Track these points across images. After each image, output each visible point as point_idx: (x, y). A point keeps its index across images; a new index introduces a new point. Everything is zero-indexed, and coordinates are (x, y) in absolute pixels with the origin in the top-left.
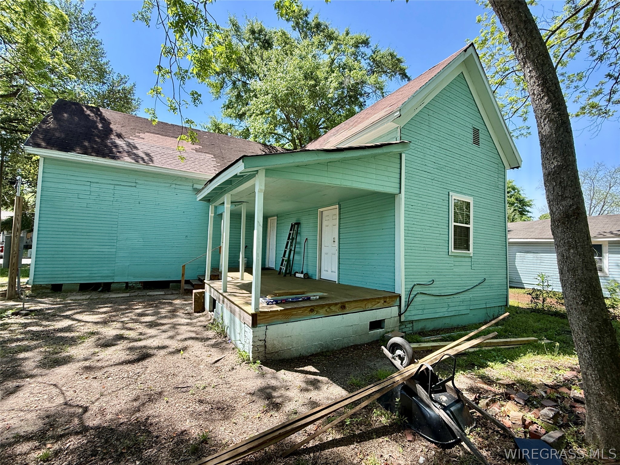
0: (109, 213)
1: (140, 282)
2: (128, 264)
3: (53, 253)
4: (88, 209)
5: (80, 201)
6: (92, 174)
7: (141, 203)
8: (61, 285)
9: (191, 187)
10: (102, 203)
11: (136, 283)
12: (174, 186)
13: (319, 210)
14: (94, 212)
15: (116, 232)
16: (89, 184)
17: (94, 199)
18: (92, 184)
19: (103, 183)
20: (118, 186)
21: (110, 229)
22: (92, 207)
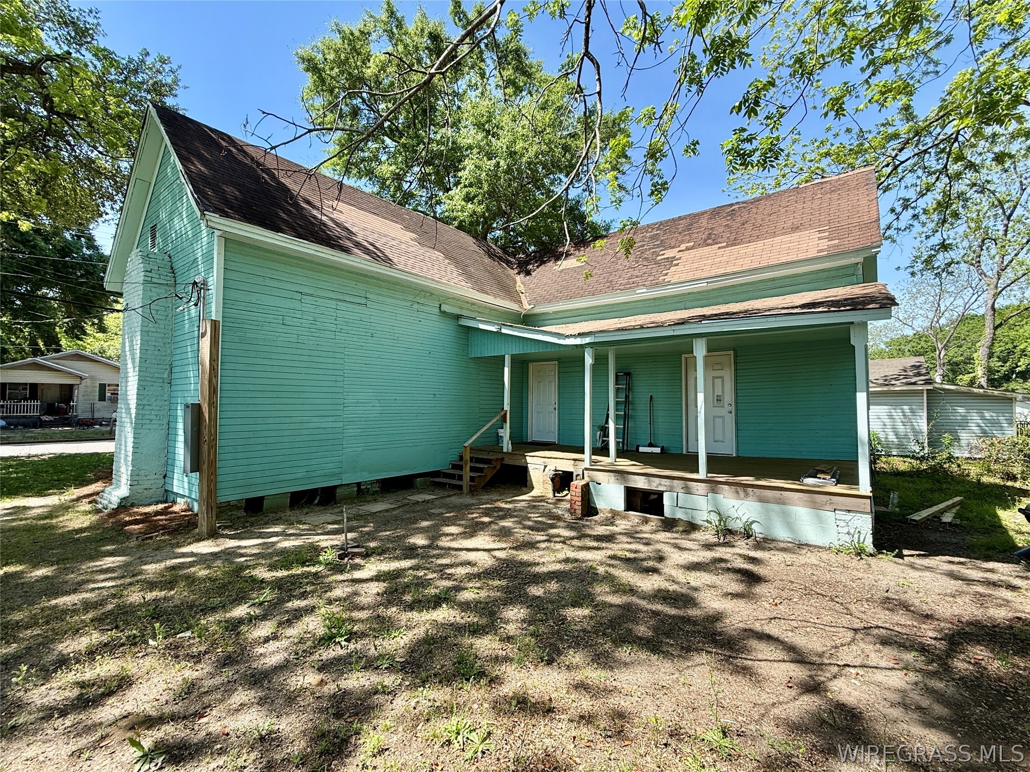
0: (331, 354)
1: (378, 481)
2: (361, 449)
3: (247, 435)
4: (300, 346)
5: (285, 331)
6: (305, 279)
7: (375, 335)
8: (261, 499)
9: (438, 310)
10: (321, 335)
11: (372, 483)
12: (416, 306)
13: (683, 356)
14: (309, 353)
15: (341, 390)
16: (298, 296)
17: (307, 326)
18: (304, 297)
19: (320, 297)
20: (344, 304)
21: (334, 384)
22: (306, 342)
